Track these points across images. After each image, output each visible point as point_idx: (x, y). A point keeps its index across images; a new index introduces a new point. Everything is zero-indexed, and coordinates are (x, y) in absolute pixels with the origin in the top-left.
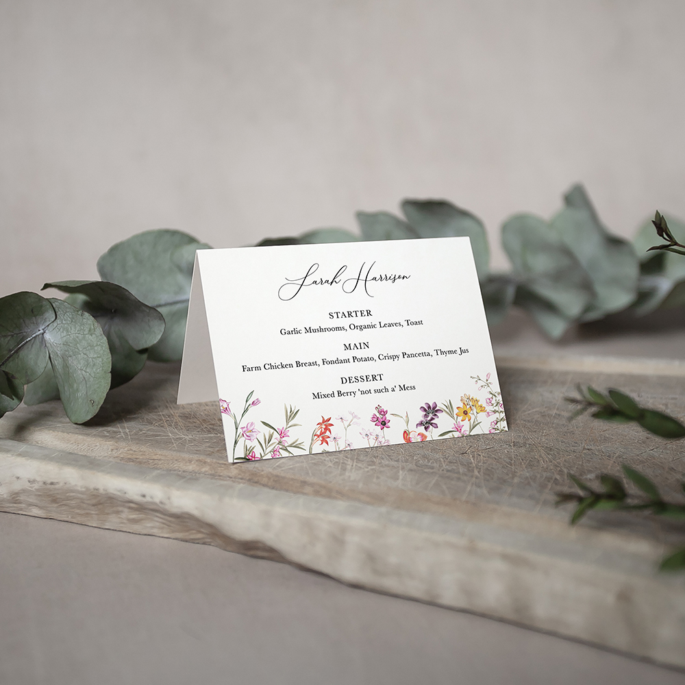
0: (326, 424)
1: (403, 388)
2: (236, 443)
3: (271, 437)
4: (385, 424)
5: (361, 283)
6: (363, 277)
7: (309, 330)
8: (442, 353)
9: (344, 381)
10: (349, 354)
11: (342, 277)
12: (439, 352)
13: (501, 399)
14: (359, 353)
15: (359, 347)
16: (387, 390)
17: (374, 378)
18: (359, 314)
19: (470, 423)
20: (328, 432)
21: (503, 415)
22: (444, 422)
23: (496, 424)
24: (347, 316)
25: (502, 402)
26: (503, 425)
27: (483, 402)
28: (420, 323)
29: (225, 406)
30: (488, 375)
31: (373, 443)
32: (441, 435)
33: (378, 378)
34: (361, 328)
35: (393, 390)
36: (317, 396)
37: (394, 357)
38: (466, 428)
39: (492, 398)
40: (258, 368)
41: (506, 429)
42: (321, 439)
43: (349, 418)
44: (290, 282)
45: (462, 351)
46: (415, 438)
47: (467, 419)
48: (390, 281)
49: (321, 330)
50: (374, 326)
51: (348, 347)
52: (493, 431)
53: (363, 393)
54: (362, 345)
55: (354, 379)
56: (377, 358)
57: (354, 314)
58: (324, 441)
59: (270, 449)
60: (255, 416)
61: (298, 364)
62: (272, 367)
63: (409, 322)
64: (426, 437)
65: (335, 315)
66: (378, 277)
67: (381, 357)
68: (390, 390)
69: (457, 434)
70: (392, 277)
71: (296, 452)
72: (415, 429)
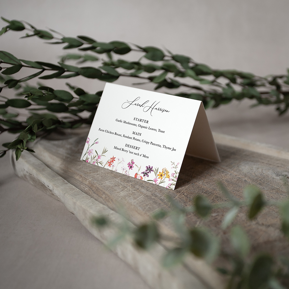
0: (113, 159)
1: (144, 156)
2: (85, 154)
3: (95, 157)
4: (131, 168)
5: (151, 109)
6: (152, 107)
7: (125, 122)
8: (165, 147)
9: (126, 146)
10: (133, 136)
11: (145, 105)
12: (164, 146)
13: (178, 176)
14: (137, 137)
15: (137, 134)
16: (138, 154)
17: (136, 148)
18: (144, 121)
19: (161, 181)
20: (112, 162)
21: (175, 183)
22: (152, 176)
23: (171, 185)
24: (140, 120)
25: (177, 177)
26: (173, 187)
27: (170, 174)
28: (164, 132)
29: (88, 141)
30: (178, 163)
31: (124, 173)
32: (148, 180)
33: (138, 149)
34: (142, 127)
35: (141, 156)
36: (115, 148)
37: (147, 143)
38: (158, 182)
39: (175, 174)
40: (103, 131)
41: (174, 189)
42: (109, 164)
43: (121, 160)
44: (128, 102)
45: (174, 150)
46: (138, 177)
47: (161, 178)
48: (161, 111)
49: (129, 123)
50: (146, 128)
51: (134, 133)
52: (168, 188)
53: (130, 152)
54: (139, 133)
55: (130, 146)
56: (141, 141)
57: (142, 121)
58: (110, 165)
59: (93, 161)
60: (95, 148)
61: (116, 134)
62: (108, 132)
63: (160, 130)
64: (142, 179)
65: (136, 119)
66: (158, 108)
67: (143, 141)
68: (140, 155)
69: (154, 183)
70: (163, 110)
71: (100, 165)
72: (140, 174)
